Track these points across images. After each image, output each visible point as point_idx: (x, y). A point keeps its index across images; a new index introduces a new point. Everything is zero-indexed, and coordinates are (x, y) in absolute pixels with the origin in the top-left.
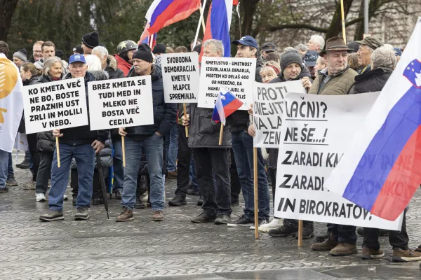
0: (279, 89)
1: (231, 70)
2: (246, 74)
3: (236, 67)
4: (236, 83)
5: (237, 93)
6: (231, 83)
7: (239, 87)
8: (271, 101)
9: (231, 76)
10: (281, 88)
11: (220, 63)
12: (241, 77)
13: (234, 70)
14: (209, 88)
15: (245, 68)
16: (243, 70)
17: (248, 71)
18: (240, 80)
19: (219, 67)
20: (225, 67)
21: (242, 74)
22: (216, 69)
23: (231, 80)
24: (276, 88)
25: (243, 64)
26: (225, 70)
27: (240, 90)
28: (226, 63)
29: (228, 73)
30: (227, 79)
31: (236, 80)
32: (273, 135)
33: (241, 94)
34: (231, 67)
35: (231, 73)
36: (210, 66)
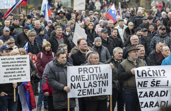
0: (96, 68)
1: (16, 62)
2: (25, 63)
3: (18, 60)
4: (20, 68)
5: (21, 73)
6: (17, 69)
7: (22, 70)
8: (89, 74)
9: (17, 65)
10: (98, 67)
11: (9, 59)
12: (22, 65)
13: (18, 62)
14: (5, 73)
15: (24, 60)
16: (23, 62)
17: (25, 62)
18: (22, 67)
19: (9, 61)
20: (13, 61)
21: (22, 64)
22: (8, 62)
23: (17, 67)
24: (95, 67)
25: (22, 58)
26: (13, 62)
27: (22, 72)
28: (13, 59)
29: (15, 64)
30: (15, 67)
31: (20, 67)
32: (86, 91)
33: (24, 74)
34: (16, 60)
35: (16, 64)
36: (4, 61)
